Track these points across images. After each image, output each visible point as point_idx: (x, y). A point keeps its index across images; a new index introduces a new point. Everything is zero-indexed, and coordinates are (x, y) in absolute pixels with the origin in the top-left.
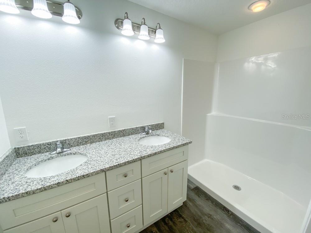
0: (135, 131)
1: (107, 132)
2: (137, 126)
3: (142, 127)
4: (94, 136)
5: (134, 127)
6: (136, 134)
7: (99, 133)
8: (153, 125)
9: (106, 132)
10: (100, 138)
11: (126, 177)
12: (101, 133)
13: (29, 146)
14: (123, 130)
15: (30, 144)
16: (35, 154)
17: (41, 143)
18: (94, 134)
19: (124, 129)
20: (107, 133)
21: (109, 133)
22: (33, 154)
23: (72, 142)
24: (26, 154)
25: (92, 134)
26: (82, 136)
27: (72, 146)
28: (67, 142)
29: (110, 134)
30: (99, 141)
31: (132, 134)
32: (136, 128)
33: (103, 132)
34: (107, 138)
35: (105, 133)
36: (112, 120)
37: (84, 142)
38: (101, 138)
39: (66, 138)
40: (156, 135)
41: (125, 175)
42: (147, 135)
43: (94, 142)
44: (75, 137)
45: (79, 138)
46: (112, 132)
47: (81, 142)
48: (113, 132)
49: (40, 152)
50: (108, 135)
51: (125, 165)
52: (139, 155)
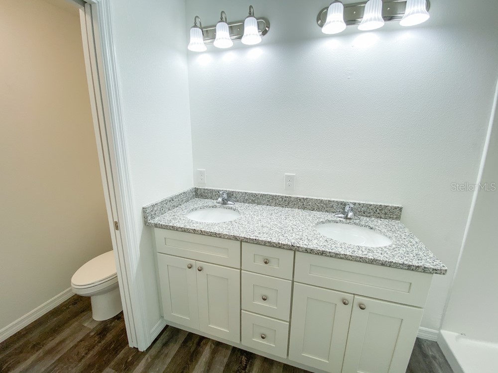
0: (325, 206)
1: (279, 194)
2: (333, 199)
3: (342, 203)
4: (262, 195)
5: (326, 199)
6: (327, 211)
7: (269, 193)
8: (371, 205)
9: (277, 194)
10: (269, 201)
11: (266, 263)
12: (271, 194)
13: (204, 189)
14: (303, 198)
15: (206, 188)
16: (208, 198)
17: (214, 188)
18: (264, 193)
19: (305, 197)
20: (279, 196)
21: (282, 197)
22: (206, 197)
23: (238, 196)
24: (202, 196)
25: (261, 193)
26: (249, 192)
27: (238, 201)
28: (235, 195)
29: (282, 199)
30: (268, 205)
31: (319, 210)
32: (329, 201)
33: (275, 194)
34: (277, 204)
35: (276, 196)
36: (290, 179)
37: (250, 201)
38: (271, 201)
39: (235, 190)
40: (366, 226)
41: (265, 261)
42: (344, 220)
43: (261, 204)
44: (242, 191)
45: (246, 193)
46: (286, 197)
47: (247, 199)
48: (288, 197)
49: (211, 198)
50: (280, 199)
51: (265, 245)
52: (293, 241)
